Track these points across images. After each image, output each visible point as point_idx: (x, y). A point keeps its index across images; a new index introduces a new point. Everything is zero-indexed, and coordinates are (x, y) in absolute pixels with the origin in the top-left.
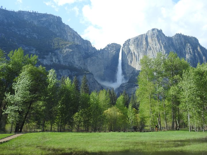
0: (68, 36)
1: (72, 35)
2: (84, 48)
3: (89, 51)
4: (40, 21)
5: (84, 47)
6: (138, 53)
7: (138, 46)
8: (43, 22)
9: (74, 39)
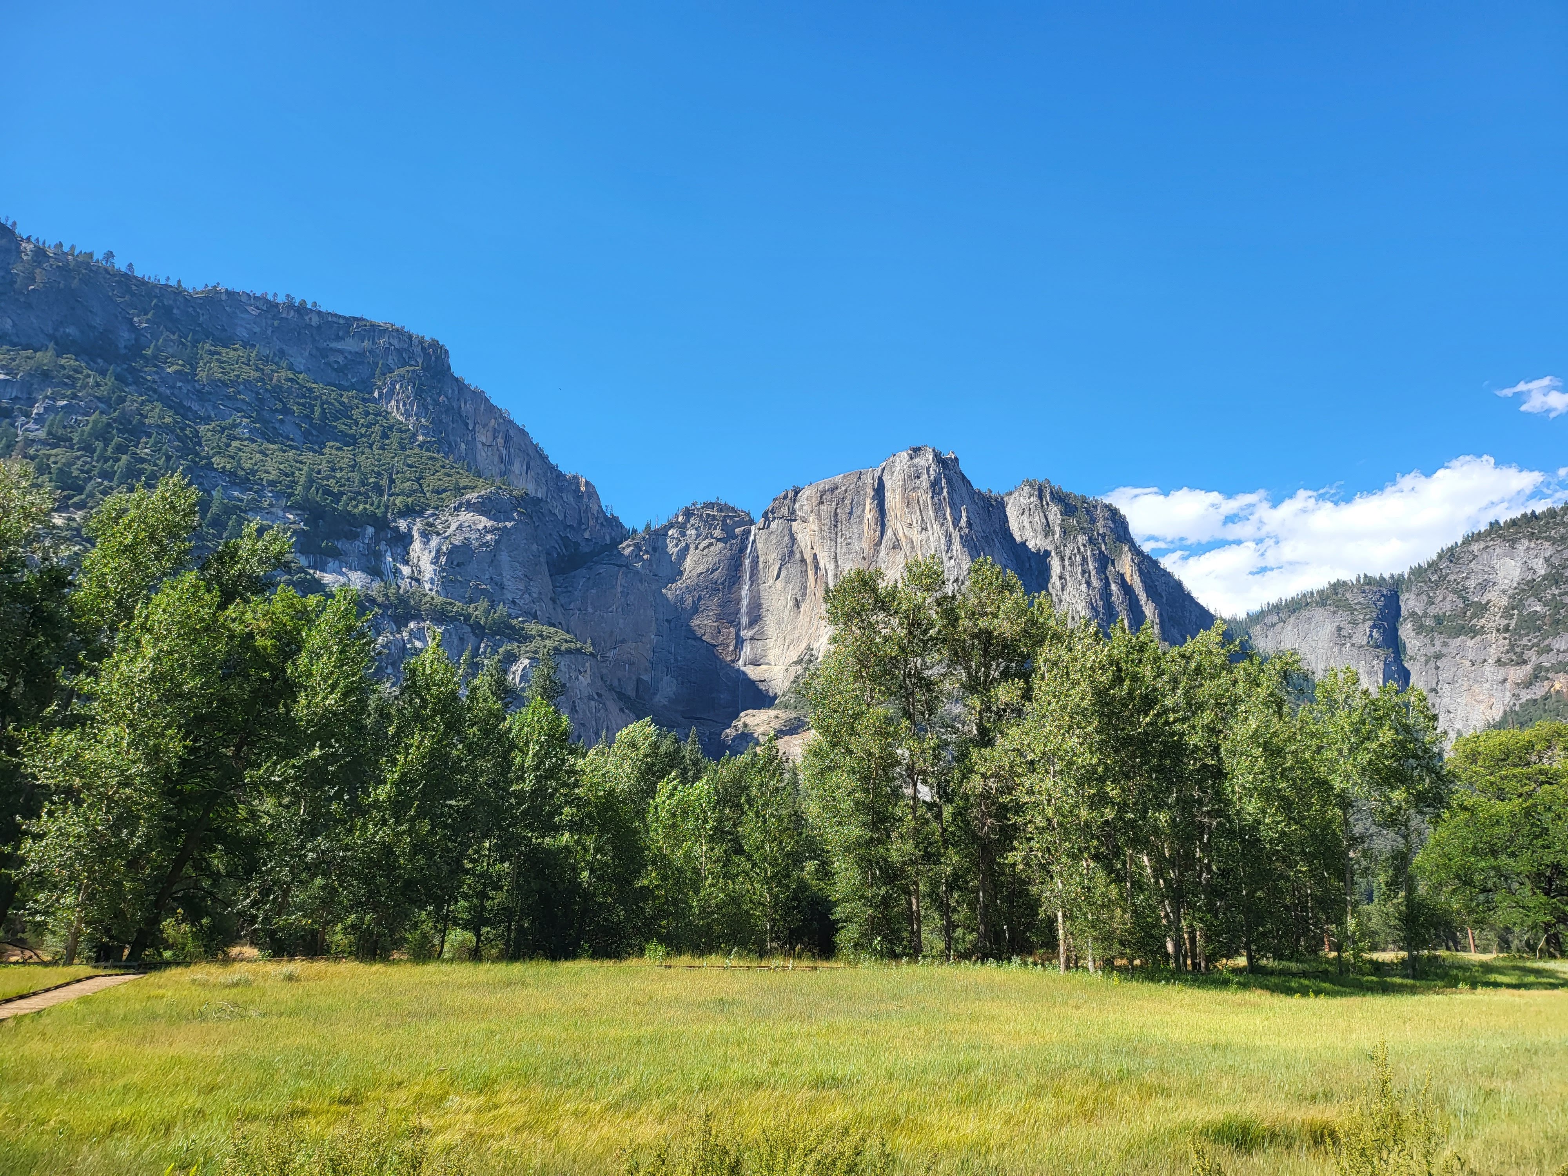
0: (479, 446)
1: (500, 440)
2: (561, 518)
3: (587, 535)
4: (324, 353)
5: (557, 512)
6: (836, 561)
7: (836, 526)
8: (340, 359)
9: (511, 463)
